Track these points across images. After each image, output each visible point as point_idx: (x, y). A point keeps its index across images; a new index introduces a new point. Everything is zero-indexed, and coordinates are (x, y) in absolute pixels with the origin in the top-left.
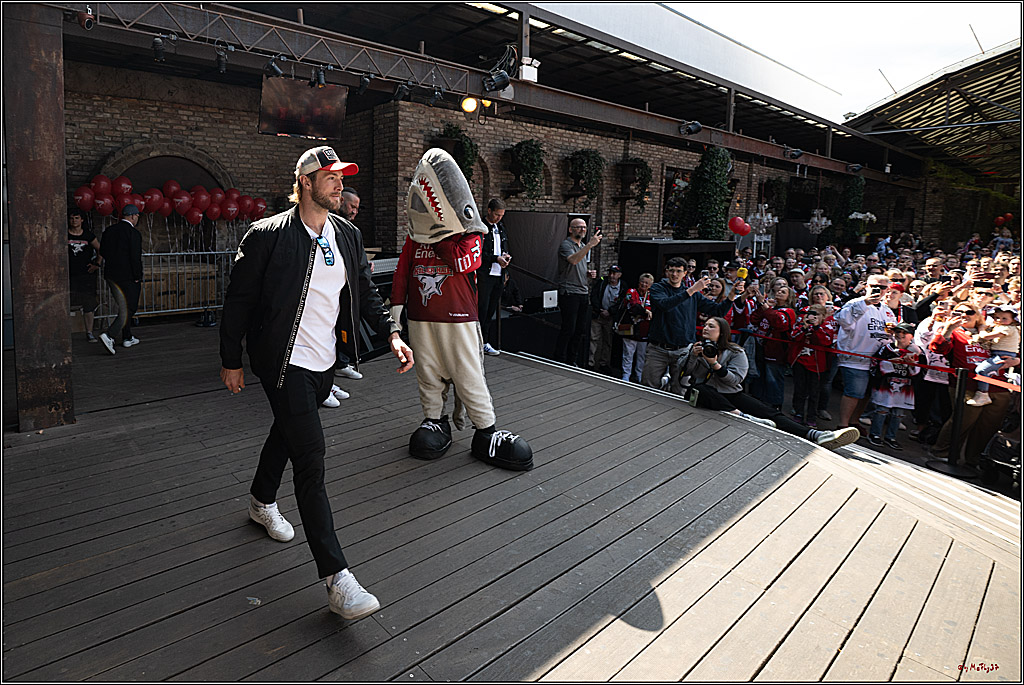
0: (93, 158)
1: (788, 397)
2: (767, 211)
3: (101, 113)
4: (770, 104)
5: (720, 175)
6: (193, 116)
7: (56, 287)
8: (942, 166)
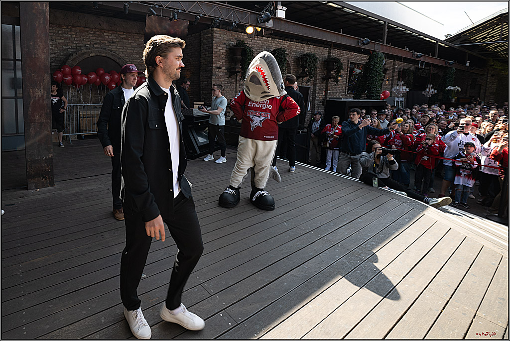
0: (62, 57)
1: (412, 181)
2: (403, 85)
3: (66, 34)
4: (406, 30)
5: (378, 67)
6: (111, 36)
7: (45, 119)
8: (497, 62)
